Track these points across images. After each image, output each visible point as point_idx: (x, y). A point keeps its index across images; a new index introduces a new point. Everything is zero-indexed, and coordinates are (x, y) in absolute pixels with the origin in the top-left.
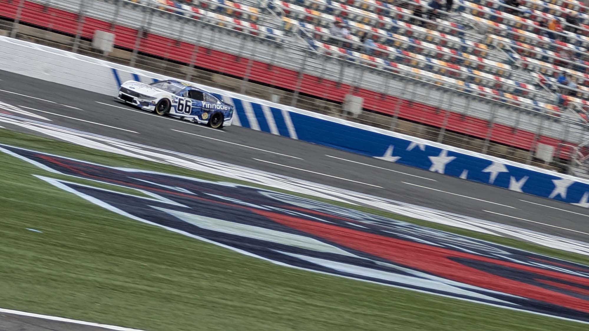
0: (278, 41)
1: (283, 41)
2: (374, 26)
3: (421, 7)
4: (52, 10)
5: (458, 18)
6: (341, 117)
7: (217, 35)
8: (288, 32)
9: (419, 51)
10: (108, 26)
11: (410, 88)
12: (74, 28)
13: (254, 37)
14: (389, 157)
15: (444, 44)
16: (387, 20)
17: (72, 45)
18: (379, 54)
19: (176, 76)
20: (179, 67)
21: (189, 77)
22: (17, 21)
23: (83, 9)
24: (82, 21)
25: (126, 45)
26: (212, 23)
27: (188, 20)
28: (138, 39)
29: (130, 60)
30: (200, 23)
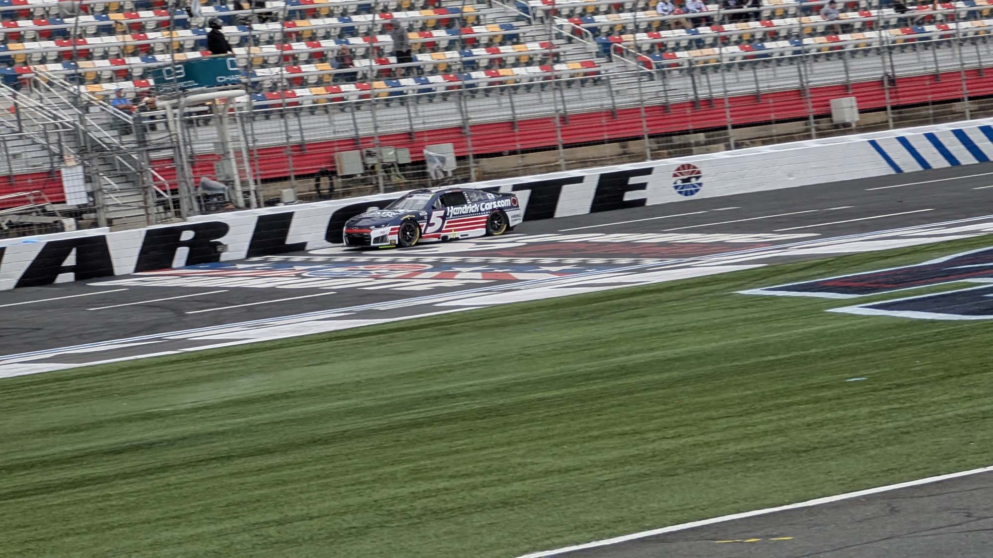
4: (766, 96)
7: (982, 48)
10: (844, 89)
12: (803, 108)
17: (808, 130)
19: (953, 120)
20: (950, 107)
21: (968, 114)
22: (730, 127)
23: (804, 80)
24: (809, 96)
25: (877, 104)
26: (971, 35)
27: (938, 44)
28: (887, 92)
29: (887, 122)
30: (955, 40)
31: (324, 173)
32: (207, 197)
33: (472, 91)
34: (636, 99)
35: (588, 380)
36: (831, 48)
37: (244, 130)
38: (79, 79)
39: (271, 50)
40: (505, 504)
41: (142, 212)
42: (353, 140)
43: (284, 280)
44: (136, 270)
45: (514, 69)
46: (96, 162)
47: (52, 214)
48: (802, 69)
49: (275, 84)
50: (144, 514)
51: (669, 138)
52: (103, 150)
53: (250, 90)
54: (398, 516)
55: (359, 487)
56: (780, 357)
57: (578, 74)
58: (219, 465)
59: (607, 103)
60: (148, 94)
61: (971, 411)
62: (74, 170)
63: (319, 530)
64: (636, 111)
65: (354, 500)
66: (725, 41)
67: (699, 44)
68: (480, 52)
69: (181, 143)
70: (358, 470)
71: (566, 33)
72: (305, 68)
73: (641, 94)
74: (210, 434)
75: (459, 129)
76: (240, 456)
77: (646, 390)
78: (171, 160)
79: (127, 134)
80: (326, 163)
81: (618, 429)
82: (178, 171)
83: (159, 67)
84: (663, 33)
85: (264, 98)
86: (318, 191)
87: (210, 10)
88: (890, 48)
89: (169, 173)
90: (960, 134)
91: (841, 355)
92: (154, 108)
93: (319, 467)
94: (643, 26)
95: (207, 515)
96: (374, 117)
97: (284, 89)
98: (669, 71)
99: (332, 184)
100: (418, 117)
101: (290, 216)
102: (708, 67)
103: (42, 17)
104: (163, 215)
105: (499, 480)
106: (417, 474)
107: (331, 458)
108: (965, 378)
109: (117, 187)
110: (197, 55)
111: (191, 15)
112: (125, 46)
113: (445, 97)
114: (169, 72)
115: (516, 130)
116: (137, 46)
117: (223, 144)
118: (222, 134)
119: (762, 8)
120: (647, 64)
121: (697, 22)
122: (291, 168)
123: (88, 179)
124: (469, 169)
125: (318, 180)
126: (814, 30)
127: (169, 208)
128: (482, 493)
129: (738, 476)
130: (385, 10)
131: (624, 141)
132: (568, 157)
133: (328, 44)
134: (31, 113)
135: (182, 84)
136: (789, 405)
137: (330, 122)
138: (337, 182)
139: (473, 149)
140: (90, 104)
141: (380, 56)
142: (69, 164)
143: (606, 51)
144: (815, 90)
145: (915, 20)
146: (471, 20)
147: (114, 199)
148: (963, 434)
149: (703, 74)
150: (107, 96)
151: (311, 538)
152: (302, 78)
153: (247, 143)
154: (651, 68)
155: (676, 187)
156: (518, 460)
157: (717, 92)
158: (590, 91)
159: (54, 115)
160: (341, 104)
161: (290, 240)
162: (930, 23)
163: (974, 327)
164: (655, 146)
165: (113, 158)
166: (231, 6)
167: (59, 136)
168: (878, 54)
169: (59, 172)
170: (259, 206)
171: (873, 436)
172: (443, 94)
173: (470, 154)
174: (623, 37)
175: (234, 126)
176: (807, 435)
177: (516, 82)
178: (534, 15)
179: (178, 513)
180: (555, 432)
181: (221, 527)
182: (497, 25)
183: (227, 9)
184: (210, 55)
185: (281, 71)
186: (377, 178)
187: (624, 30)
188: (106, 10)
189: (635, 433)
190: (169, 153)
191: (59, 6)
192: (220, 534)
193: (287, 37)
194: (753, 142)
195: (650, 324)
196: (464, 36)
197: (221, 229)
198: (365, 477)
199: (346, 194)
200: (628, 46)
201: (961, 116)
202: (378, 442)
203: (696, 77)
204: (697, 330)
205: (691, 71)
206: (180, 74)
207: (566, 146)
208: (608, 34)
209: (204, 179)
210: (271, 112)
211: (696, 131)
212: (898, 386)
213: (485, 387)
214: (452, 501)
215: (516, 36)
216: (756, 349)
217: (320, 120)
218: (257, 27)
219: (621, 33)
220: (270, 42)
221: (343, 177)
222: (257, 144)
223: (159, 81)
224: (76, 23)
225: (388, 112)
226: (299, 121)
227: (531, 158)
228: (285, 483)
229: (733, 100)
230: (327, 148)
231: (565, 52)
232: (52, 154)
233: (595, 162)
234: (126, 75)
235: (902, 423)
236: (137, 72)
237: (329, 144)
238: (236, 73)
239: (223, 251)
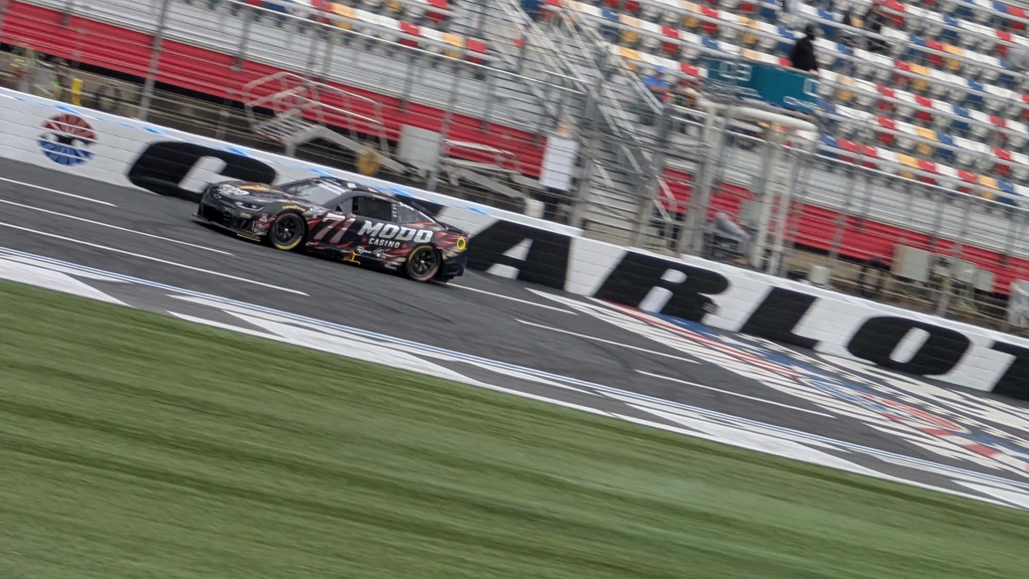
31: (876, 264)
37: (795, 174)
38: (614, 35)
39: (868, 88)
41: (629, 226)
42: (928, 237)
44: (597, 295)
46: (596, 144)
47: (517, 187)
49: (856, 132)
52: (610, 132)
53: (823, 127)
62: (565, 144)
72: (902, 126)
78: (689, 176)
80: (881, 252)
82: (693, 193)
83: (719, 57)
85: (834, 144)
86: (860, 283)
87: (810, 12)
89: (681, 192)
92: (694, 106)
96: (965, 219)
97: (865, 142)
100: (1021, 239)
104: (653, 240)
109: (610, 183)
110: (773, 60)
112: (688, 17)
114: (730, 68)
116: (701, 22)
117: (763, 181)
118: (766, 168)
122: (836, 243)
123: (579, 162)
125: (865, 270)
127: (664, 235)
133: (942, 108)
134: (540, 55)
135: (739, 89)
137: (908, 204)
138: (889, 280)
140: (616, 70)
141: (1002, 146)
142: (562, 134)
147: (600, 197)
150: (640, 68)
152: (892, 136)
153: (793, 191)
159: (567, 68)
160: (930, 188)
161: (803, 330)
165: (619, 148)
166: (838, 16)
167: (563, 96)
169: (545, 138)
170: (778, 274)
175: (785, 164)
183: (830, 18)
184: (787, 66)
185: (871, 118)
186: (940, 295)
190: (691, 167)
193: (895, 80)
197: (720, 284)
199: (894, 301)
206: (745, 76)
209: (722, 215)
210: (838, 164)
217: (895, 197)
218: (862, 54)
220: (869, 78)
221: (897, 278)
222: (805, 197)
223: (714, 75)
225: (986, 219)
226: (869, 188)
230: (892, 234)
232: (547, 115)
234: (673, 51)
236: (690, 54)
237: (895, 231)
238: (813, 100)
239: (713, 313)
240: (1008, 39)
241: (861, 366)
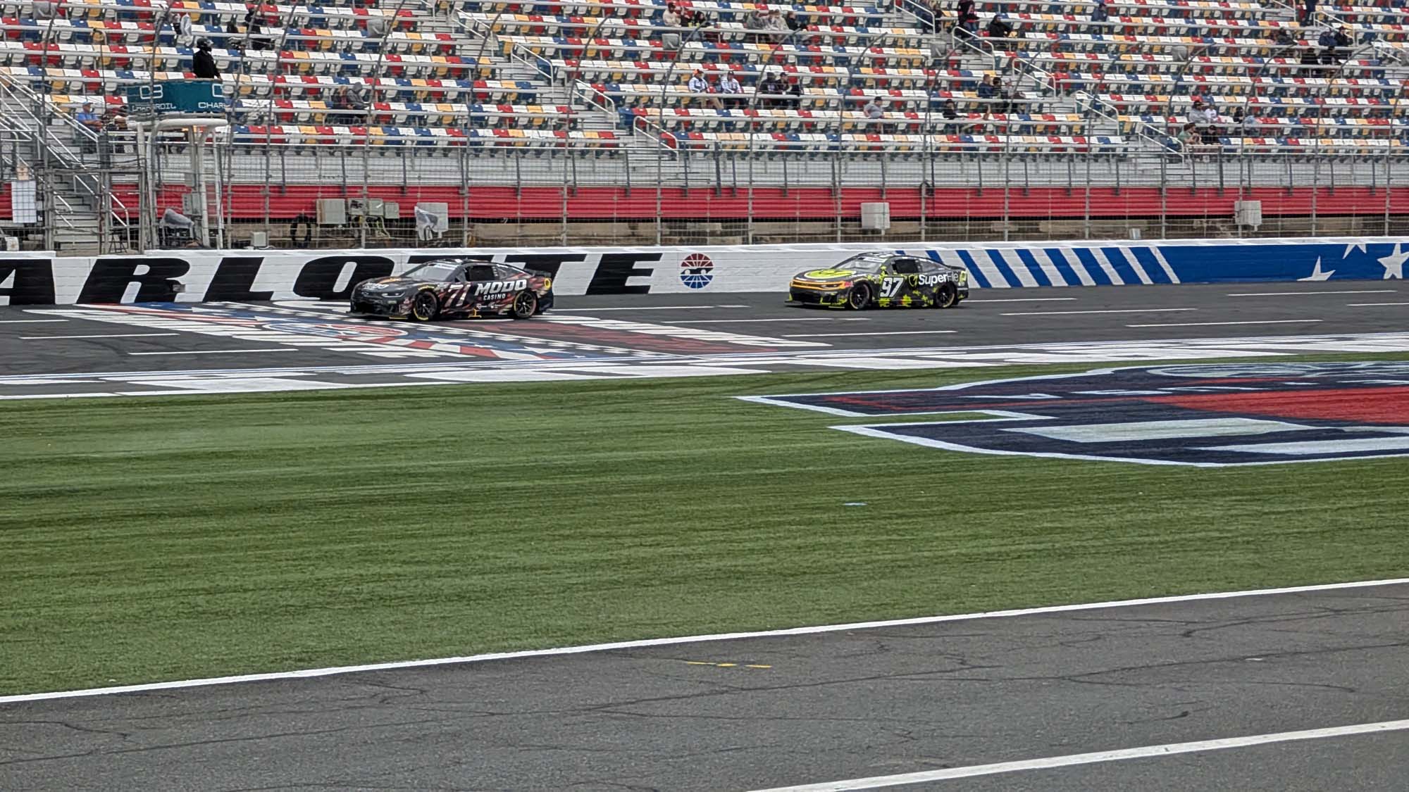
0: (1119, 151)
1: (1126, 150)
2: (1251, 94)
3: (1311, 50)
4: (794, 191)
5: (1370, 51)
6: (1235, 235)
7: (1031, 167)
8: (1130, 135)
9: (1325, 113)
10: (877, 194)
11: (1325, 168)
12: (832, 209)
13: (1084, 154)
14: (1319, 275)
15: (1358, 93)
16: (1267, 81)
17: (835, 232)
18: (1269, 133)
19: (989, 239)
20: (989, 225)
21: (1006, 234)
22: (750, 219)
23: (837, 179)
24: (840, 196)
25: (909, 213)
26: (1021, 151)
27: (985, 156)
28: (923, 201)
29: (920, 233)
30: (1003, 155)
31: (302, 219)
32: (169, 230)
33: (477, 149)
34: (653, 178)
35: (564, 473)
36: (870, 148)
37: (220, 163)
38: (46, 88)
39: (263, 79)
40: (461, 597)
41: (96, 239)
42: (339, 187)
43: (242, 330)
44: (80, 301)
45: (525, 131)
46: (51, 179)
48: (836, 166)
49: (261, 117)
50: (60, 566)
51: (683, 224)
52: (61, 166)
53: (233, 120)
54: (342, 599)
55: (302, 562)
56: (775, 471)
57: (594, 144)
58: (147, 522)
59: (621, 179)
60: (122, 112)
61: (975, 551)
62: (26, 185)
63: (253, 604)
64: (653, 191)
65: (295, 576)
66: (758, 128)
67: (730, 127)
68: (491, 109)
69: (149, 170)
70: (303, 544)
71: (587, 99)
72: (296, 103)
73: (659, 174)
74: (141, 487)
75: (457, 189)
76: (172, 516)
77: (626, 491)
78: (136, 186)
79: (91, 152)
80: (306, 209)
81: (592, 531)
82: (142, 200)
83: (135, 84)
84: (692, 111)
85: (247, 131)
86: (294, 238)
87: (201, 29)
88: (932, 154)
89: (132, 200)
90: (994, 255)
91: (843, 475)
92: (125, 129)
93: (259, 537)
94: (671, 101)
95: (129, 575)
96: (365, 166)
97: (271, 124)
98: (693, 153)
99: (309, 232)
100: (413, 170)
101: (259, 260)
102: (736, 153)
103: (13, 15)
104: (118, 245)
105: (457, 571)
106: (367, 555)
107: (274, 529)
108: (974, 515)
109: (70, 208)
110: (179, 76)
111: (179, 31)
112: (101, 58)
113: (446, 152)
114: (146, 91)
115: (519, 197)
116: (113, 59)
117: (196, 175)
118: (195, 164)
119: (801, 96)
120: (671, 142)
121: (730, 103)
122: (267, 211)
123: (40, 197)
124: (462, 232)
125: (295, 226)
126: (855, 126)
127: (126, 238)
128: (437, 583)
129: (718, 594)
130: (394, 50)
131: (634, 221)
132: (571, 232)
133: (326, 81)
135: (159, 106)
136: (780, 524)
137: (316, 165)
138: (315, 230)
139: (471, 211)
140: (53, 115)
141: (380, 100)
142: (20, 178)
143: (628, 123)
144: (846, 191)
145: (963, 128)
146: (486, 73)
147: (65, 221)
148: (966, 575)
149: (729, 159)
151: (243, 612)
152: (293, 114)
153: (222, 177)
154: (674, 147)
155: (683, 278)
156: (479, 552)
157: (742, 181)
158: (605, 164)
159: (12, 123)
160: (332, 148)
161: (255, 288)
162: (979, 133)
163: (986, 461)
164: (668, 231)
165: (71, 178)
166: (224, 28)
167: (15, 147)
168: (920, 160)
169: (10, 185)
170: (225, 247)
171: (869, 566)
172: (444, 149)
173: (466, 217)
174: (648, 110)
175: (210, 157)
176: (796, 559)
177: (526, 145)
178: (555, 76)
179: (97, 570)
180: (522, 527)
181: (143, 589)
182: (513, 82)
183: (219, 30)
184: (194, 78)
185: (271, 104)
186: (360, 231)
187: (650, 103)
188: (85, 16)
189: (609, 536)
190: (135, 178)
191: (34, 6)
192: (141, 596)
193: (281, 68)
194: (773, 239)
195: (638, 420)
196: (475, 90)
197: (181, 267)
198: (309, 552)
199: (323, 245)
200: (653, 121)
201: (999, 236)
202: (327, 517)
203: (721, 163)
204: (687, 433)
205: (716, 155)
206: (159, 94)
207: (570, 220)
208: (632, 106)
209: (169, 211)
210: (253, 147)
211: (713, 220)
212: (900, 516)
213: (453, 469)
214: (403, 588)
215: (533, 96)
216: (749, 460)
217: (306, 161)
219: (646, 106)
220: (262, 71)
221: (322, 226)
222: (232, 180)
223: (134, 99)
224: (50, 26)
225: (382, 161)
226: (283, 160)
227: (530, 229)
228: (219, 550)
229: (757, 191)
230: (310, 192)
231: (583, 119)
232: (6, 165)
233: (600, 240)
234: (97, 89)
235: (900, 557)
236: (110, 87)
237: (313, 189)
238: (222, 100)
239: (179, 291)
240: (367, 14)
241: (311, 303)
